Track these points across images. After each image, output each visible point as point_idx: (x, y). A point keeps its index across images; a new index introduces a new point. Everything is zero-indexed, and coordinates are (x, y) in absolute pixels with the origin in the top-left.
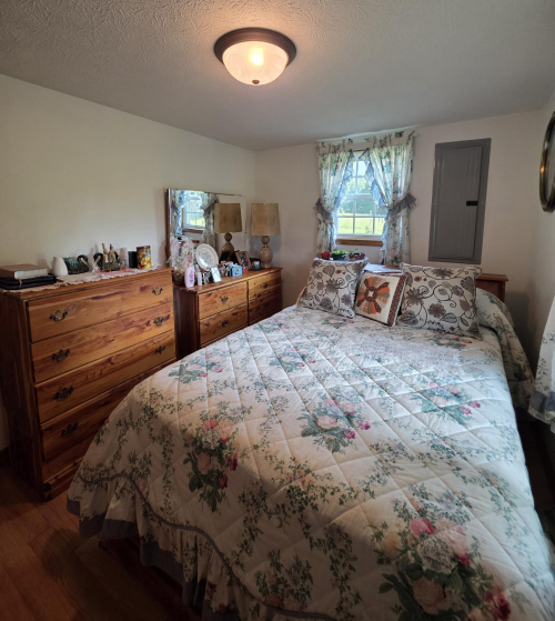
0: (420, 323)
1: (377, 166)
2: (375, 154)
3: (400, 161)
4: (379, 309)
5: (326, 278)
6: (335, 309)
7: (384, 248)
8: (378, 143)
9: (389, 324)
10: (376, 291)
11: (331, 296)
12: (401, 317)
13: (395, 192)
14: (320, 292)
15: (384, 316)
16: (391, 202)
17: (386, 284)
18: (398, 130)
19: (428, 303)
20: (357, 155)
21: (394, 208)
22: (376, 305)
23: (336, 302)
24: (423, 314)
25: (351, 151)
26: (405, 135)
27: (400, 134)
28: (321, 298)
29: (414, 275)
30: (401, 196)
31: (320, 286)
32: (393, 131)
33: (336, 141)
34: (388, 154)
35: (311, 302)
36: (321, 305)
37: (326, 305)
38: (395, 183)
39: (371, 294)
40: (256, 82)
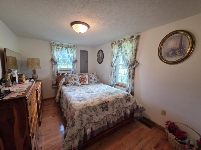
0: (93, 82)
1: (69, 52)
2: (69, 49)
3: (74, 52)
4: (86, 82)
5: (73, 78)
6: (77, 84)
7: (72, 71)
8: (69, 47)
9: (88, 84)
10: (84, 79)
11: (76, 82)
12: (90, 82)
13: (74, 59)
14: (73, 81)
15: (87, 83)
16: (73, 61)
17: (86, 77)
18: (74, 45)
19: (93, 79)
20: (64, 48)
21: (74, 62)
22: (85, 81)
23: (78, 83)
24: (93, 81)
25: (62, 47)
26: (75, 46)
27: (74, 46)
28: (73, 83)
29: (89, 75)
30: (75, 59)
31: (72, 80)
32: (73, 45)
33: (58, 43)
34: (72, 50)
35: (71, 84)
36: (74, 84)
37: (75, 84)
38: (74, 57)
39: (83, 80)
40: (80, 33)
